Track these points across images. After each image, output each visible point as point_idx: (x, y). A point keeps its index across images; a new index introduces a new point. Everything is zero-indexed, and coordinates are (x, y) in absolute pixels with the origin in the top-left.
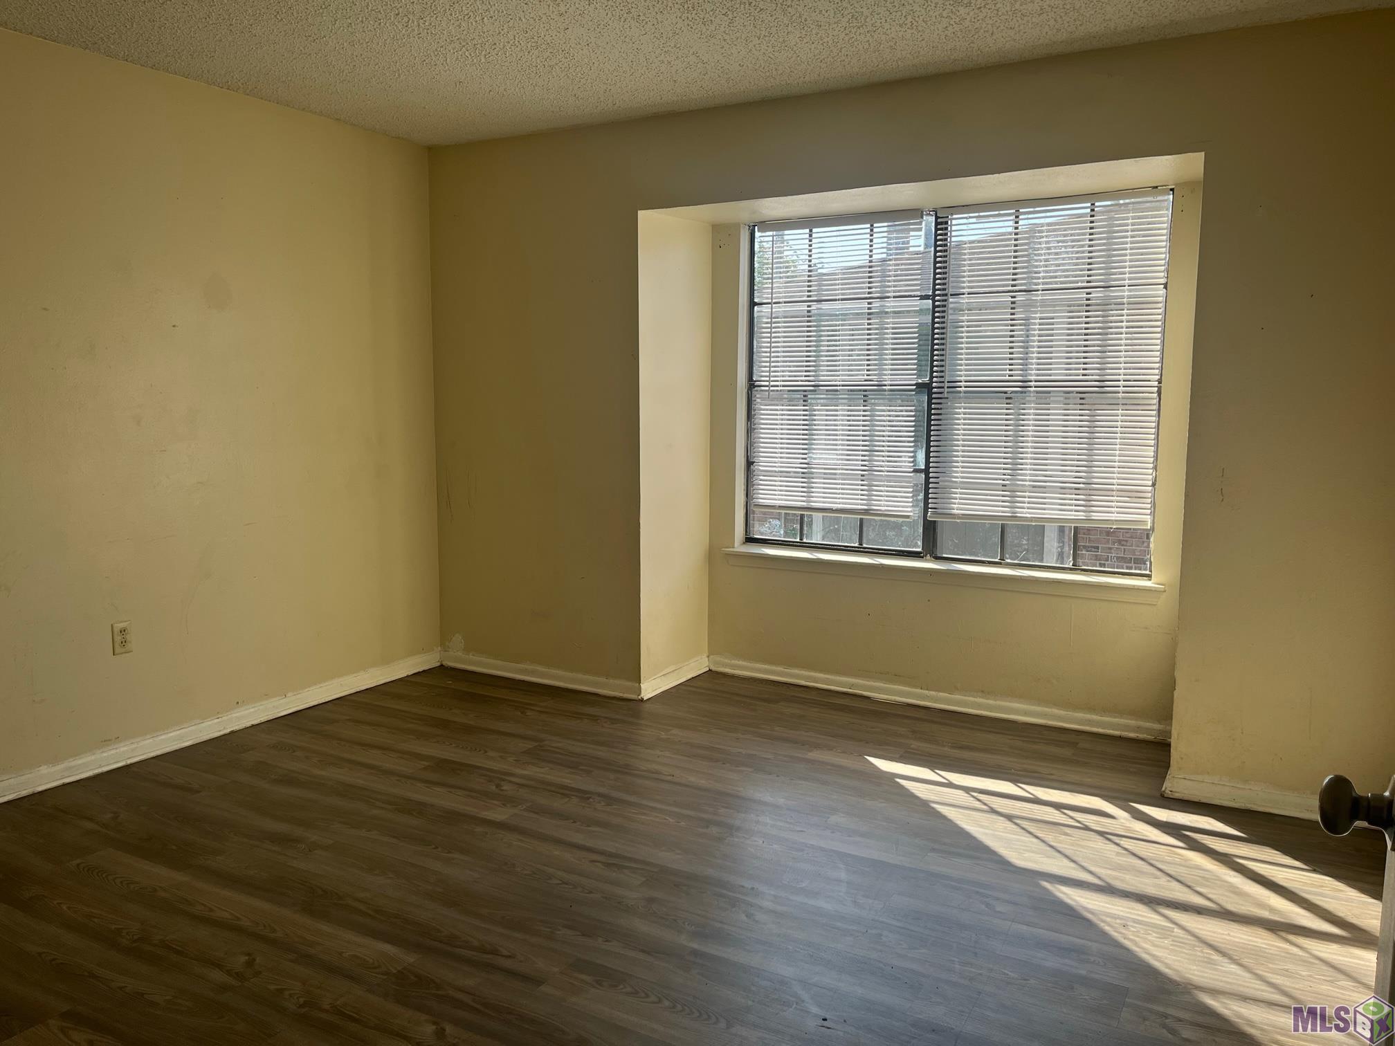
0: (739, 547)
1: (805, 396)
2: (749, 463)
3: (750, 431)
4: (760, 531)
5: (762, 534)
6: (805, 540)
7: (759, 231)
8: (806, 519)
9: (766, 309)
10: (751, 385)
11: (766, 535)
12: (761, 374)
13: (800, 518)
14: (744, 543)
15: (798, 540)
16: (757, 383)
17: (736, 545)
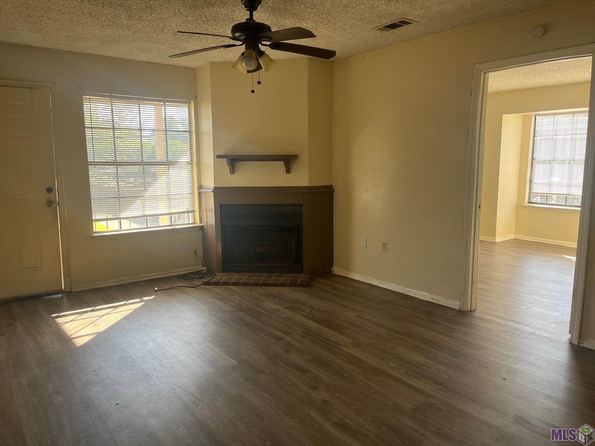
0: (526, 203)
1: (550, 162)
2: (531, 181)
3: (532, 172)
4: (534, 200)
5: (534, 201)
6: (548, 203)
7: (538, 116)
8: (548, 197)
9: (538, 138)
10: (533, 158)
11: (535, 201)
12: (536, 156)
13: (547, 196)
14: (528, 203)
15: (546, 202)
16: (534, 158)
17: (525, 204)
